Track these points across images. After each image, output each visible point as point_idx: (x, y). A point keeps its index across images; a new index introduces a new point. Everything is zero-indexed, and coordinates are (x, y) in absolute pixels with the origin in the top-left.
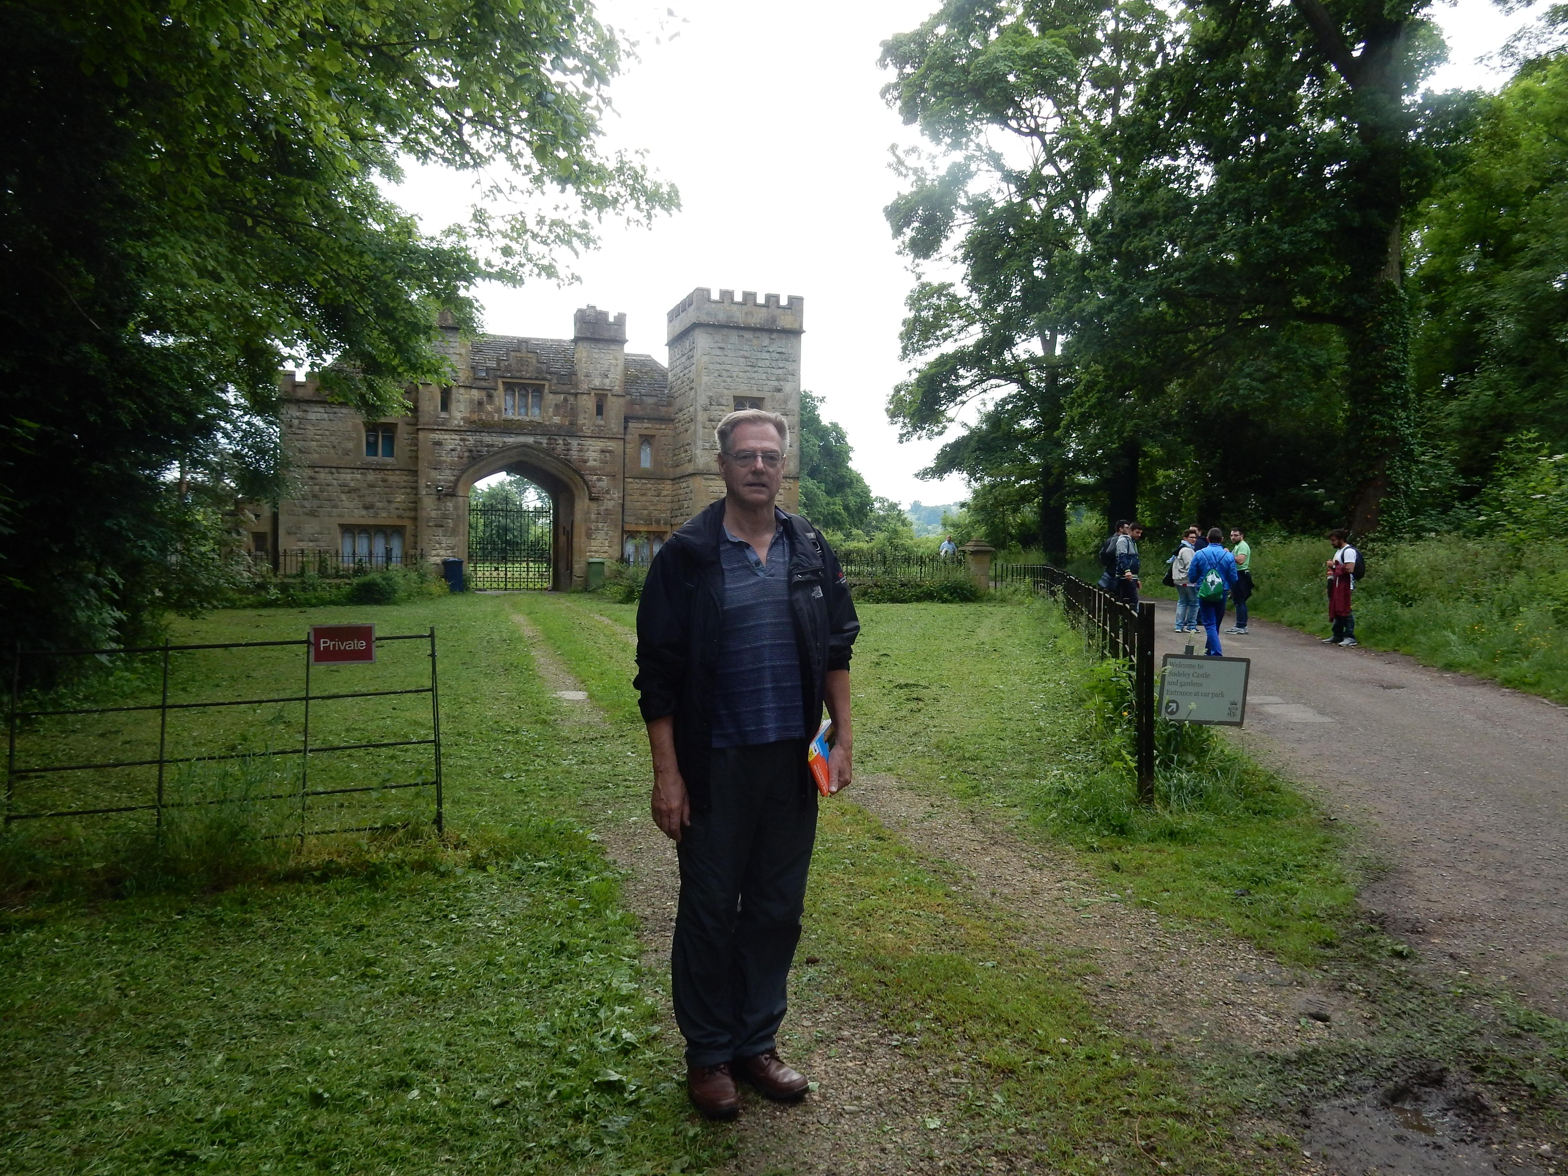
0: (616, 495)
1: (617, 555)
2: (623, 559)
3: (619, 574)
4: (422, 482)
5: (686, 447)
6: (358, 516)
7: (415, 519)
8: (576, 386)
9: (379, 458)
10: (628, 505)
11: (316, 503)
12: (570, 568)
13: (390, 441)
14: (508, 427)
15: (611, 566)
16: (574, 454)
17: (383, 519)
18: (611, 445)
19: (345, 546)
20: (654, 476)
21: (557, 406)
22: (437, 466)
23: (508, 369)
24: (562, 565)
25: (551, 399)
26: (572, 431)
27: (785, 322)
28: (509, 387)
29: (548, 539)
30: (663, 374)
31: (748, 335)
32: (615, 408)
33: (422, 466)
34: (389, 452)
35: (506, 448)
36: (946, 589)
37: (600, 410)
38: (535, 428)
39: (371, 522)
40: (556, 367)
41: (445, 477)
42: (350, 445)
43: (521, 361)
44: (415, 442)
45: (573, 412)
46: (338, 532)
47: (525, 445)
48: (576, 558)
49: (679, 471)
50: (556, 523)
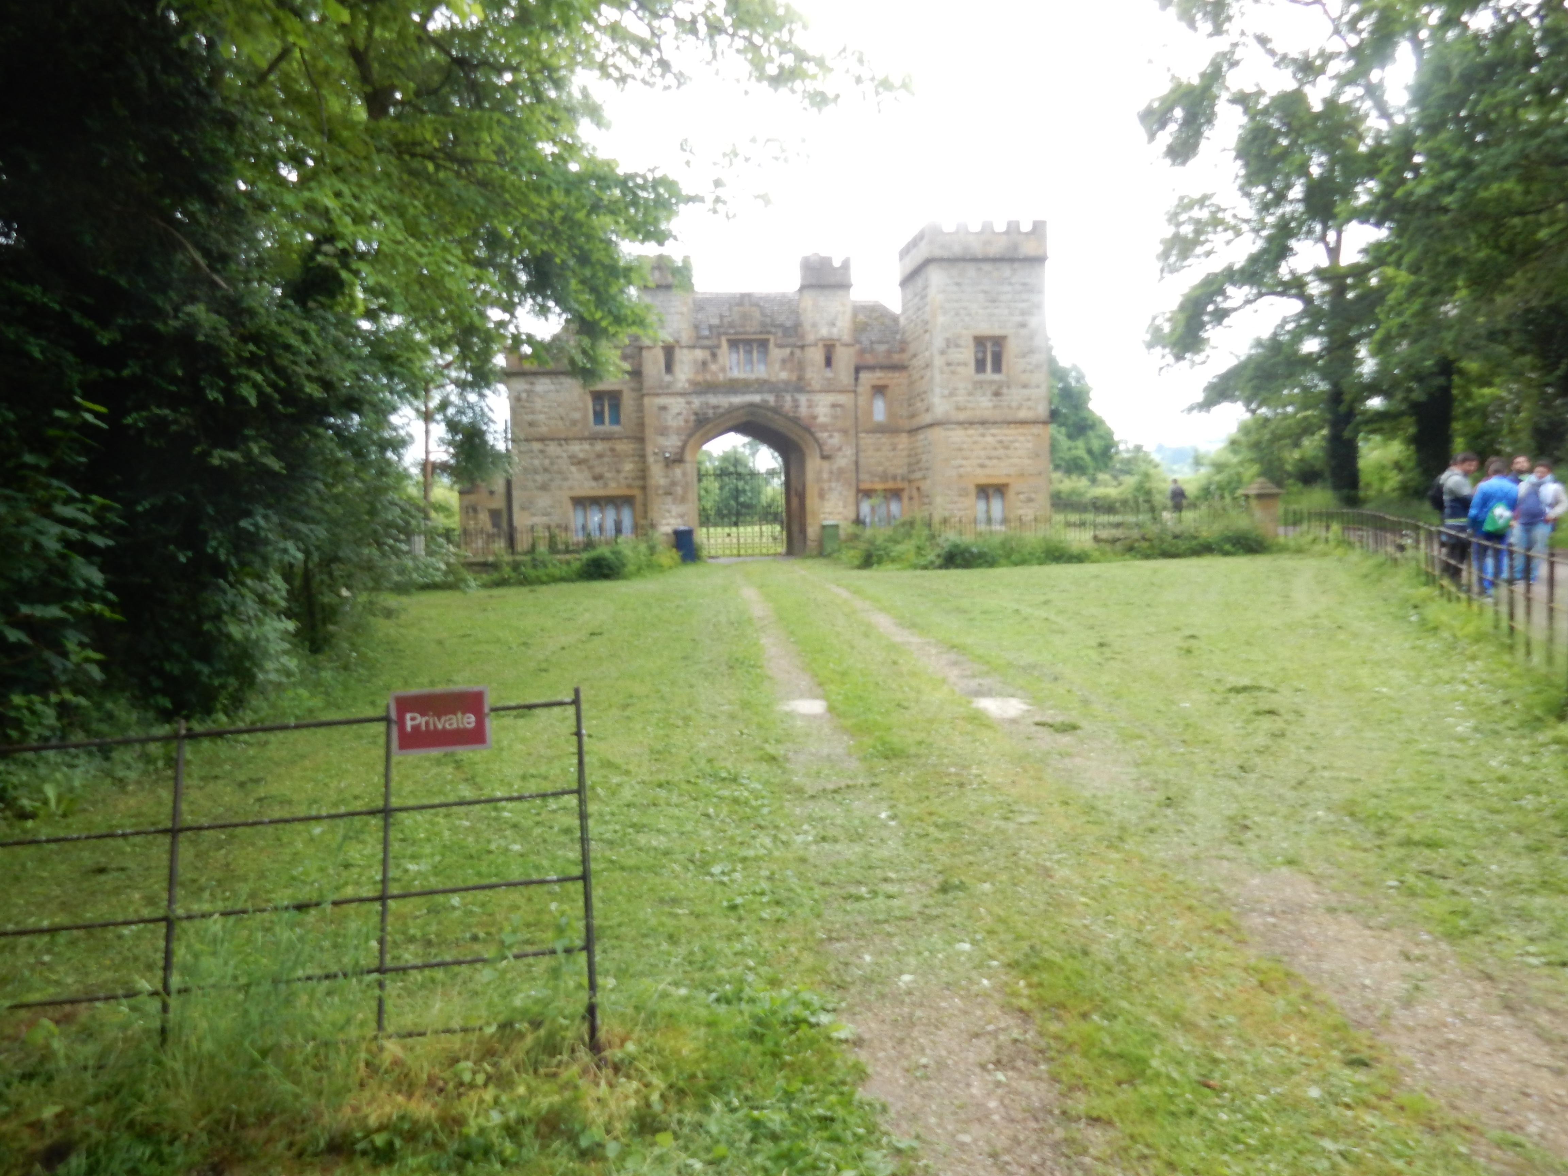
0: (849, 451)
1: (853, 516)
2: (858, 521)
3: (855, 537)
4: (650, 449)
5: (921, 396)
6: (588, 488)
7: (644, 488)
8: (802, 337)
9: (607, 427)
10: (862, 461)
11: (547, 477)
12: (803, 531)
13: (616, 408)
14: (734, 387)
15: (846, 528)
16: (803, 411)
17: (613, 489)
18: (842, 399)
19: (576, 519)
20: (888, 429)
21: (784, 361)
22: (663, 431)
23: (731, 325)
24: (795, 528)
25: (777, 354)
26: (800, 386)
27: (1028, 249)
28: (734, 344)
29: (781, 500)
30: (895, 319)
31: (987, 267)
32: (845, 358)
33: (649, 433)
34: (616, 420)
35: (732, 410)
36: (1228, 539)
37: (828, 362)
38: (762, 385)
39: (600, 492)
40: (781, 319)
41: (672, 443)
42: (577, 415)
43: (745, 316)
44: (640, 408)
45: (800, 367)
46: (569, 506)
47: (752, 405)
48: (810, 520)
49: (916, 422)
50: (787, 484)
